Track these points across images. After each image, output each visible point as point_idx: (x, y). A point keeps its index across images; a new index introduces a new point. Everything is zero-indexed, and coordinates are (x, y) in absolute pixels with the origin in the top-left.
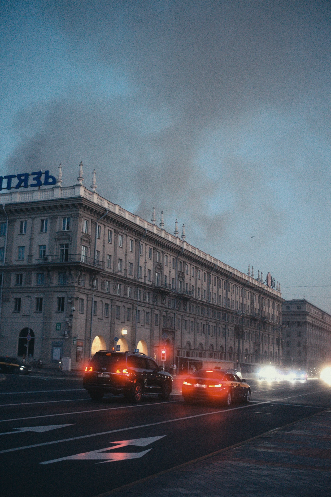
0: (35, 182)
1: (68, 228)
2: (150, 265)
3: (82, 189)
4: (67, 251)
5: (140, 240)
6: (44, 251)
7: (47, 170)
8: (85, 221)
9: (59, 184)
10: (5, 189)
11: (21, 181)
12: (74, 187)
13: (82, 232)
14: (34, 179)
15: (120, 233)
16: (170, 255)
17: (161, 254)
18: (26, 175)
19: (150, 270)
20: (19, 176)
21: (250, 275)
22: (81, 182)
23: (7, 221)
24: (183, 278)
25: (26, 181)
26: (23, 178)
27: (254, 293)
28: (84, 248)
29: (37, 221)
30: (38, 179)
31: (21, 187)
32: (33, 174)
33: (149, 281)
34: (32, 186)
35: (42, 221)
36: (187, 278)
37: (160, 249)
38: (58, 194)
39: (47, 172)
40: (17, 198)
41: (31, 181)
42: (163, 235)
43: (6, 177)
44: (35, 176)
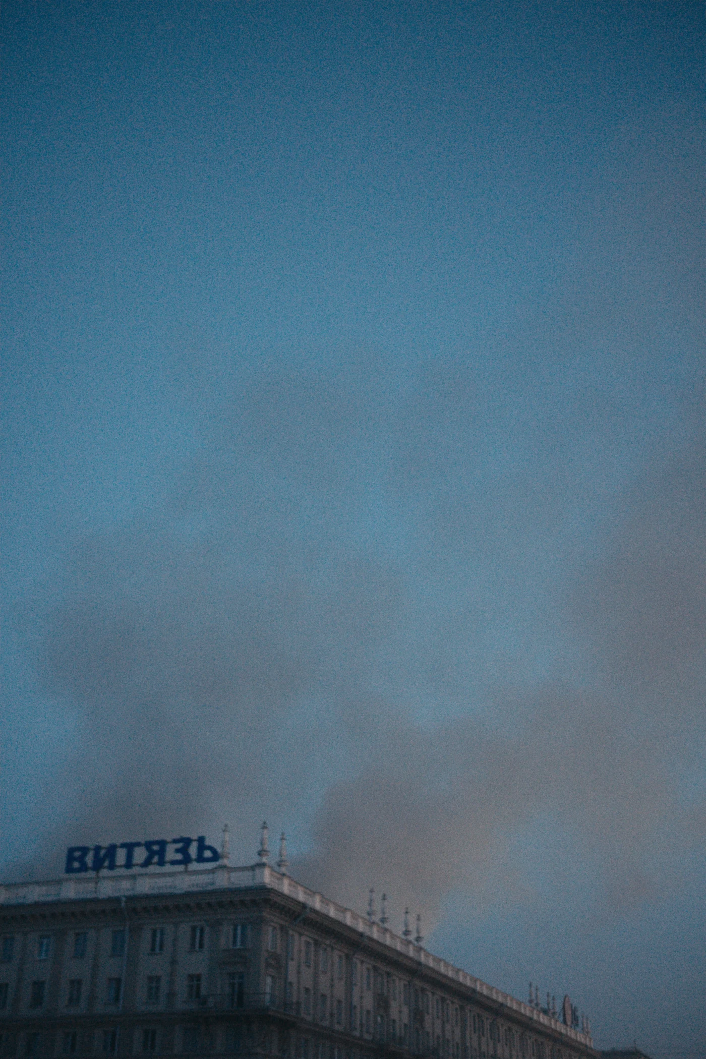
0: (179, 857)
1: (243, 942)
2: (368, 1002)
3: (267, 872)
4: (241, 985)
5: (354, 954)
6: (198, 987)
7: (200, 835)
8: (271, 929)
9: (225, 862)
10: (121, 866)
11: (152, 854)
12: (253, 868)
13: (267, 951)
14: (177, 851)
15: (323, 945)
16: (400, 979)
17: (385, 977)
18: (163, 844)
19: (368, 1012)
20: (148, 845)
21: (533, 1005)
22: (265, 860)
23: (127, 928)
24: (422, 1021)
25: (162, 853)
26: (156, 848)
27: (542, 1043)
28: (269, 980)
29: (185, 929)
30: (184, 851)
31: (151, 864)
32: (175, 841)
33: (368, 1032)
34: (174, 863)
35: (194, 929)
36: (428, 1019)
37: (383, 968)
38: (222, 881)
39: (201, 840)
40: (145, 886)
41: (171, 853)
42: (388, 941)
43: (123, 845)
44: (180, 845)
